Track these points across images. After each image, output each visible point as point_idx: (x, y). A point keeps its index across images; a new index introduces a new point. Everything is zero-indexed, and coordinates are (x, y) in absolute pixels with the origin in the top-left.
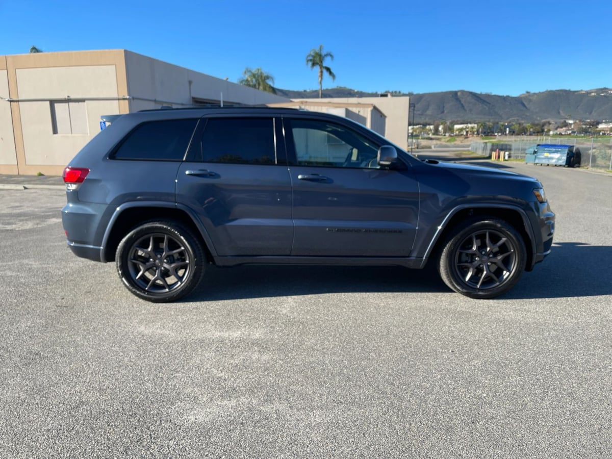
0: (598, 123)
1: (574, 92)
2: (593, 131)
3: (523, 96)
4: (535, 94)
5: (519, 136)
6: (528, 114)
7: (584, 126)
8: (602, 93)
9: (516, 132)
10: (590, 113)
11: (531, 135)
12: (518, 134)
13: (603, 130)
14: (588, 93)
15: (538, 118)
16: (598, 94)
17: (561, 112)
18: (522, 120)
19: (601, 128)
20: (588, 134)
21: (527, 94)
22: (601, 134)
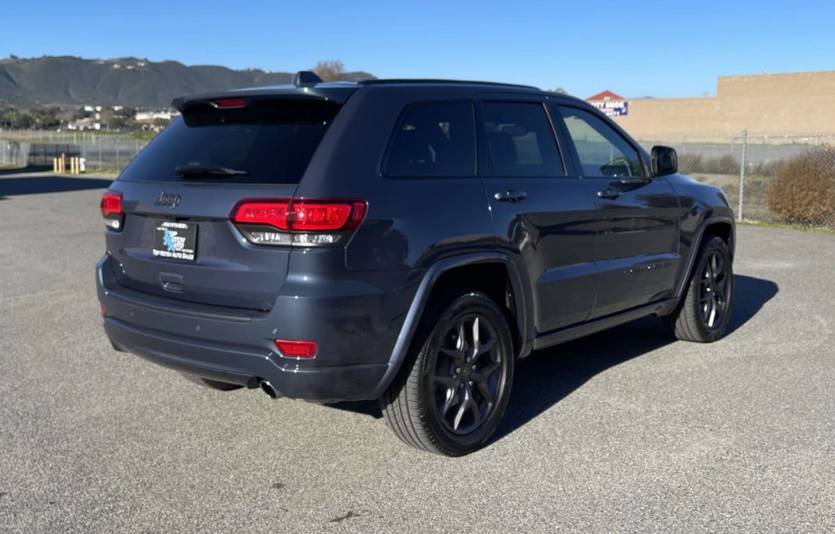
0: (134, 112)
1: (88, 61)
2: (131, 125)
3: (6, 62)
4: (25, 60)
5: (20, 131)
6: (19, 94)
7: (116, 117)
8: (130, 65)
9: (13, 125)
10: (116, 95)
11: (37, 129)
12: (17, 128)
13: (143, 122)
14: (109, 64)
15: (37, 102)
16: (124, 67)
17: (71, 92)
18: (11, 103)
19: (141, 120)
20: (125, 128)
21: (13, 60)
22: (143, 128)
